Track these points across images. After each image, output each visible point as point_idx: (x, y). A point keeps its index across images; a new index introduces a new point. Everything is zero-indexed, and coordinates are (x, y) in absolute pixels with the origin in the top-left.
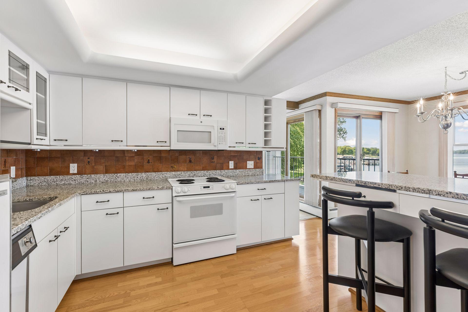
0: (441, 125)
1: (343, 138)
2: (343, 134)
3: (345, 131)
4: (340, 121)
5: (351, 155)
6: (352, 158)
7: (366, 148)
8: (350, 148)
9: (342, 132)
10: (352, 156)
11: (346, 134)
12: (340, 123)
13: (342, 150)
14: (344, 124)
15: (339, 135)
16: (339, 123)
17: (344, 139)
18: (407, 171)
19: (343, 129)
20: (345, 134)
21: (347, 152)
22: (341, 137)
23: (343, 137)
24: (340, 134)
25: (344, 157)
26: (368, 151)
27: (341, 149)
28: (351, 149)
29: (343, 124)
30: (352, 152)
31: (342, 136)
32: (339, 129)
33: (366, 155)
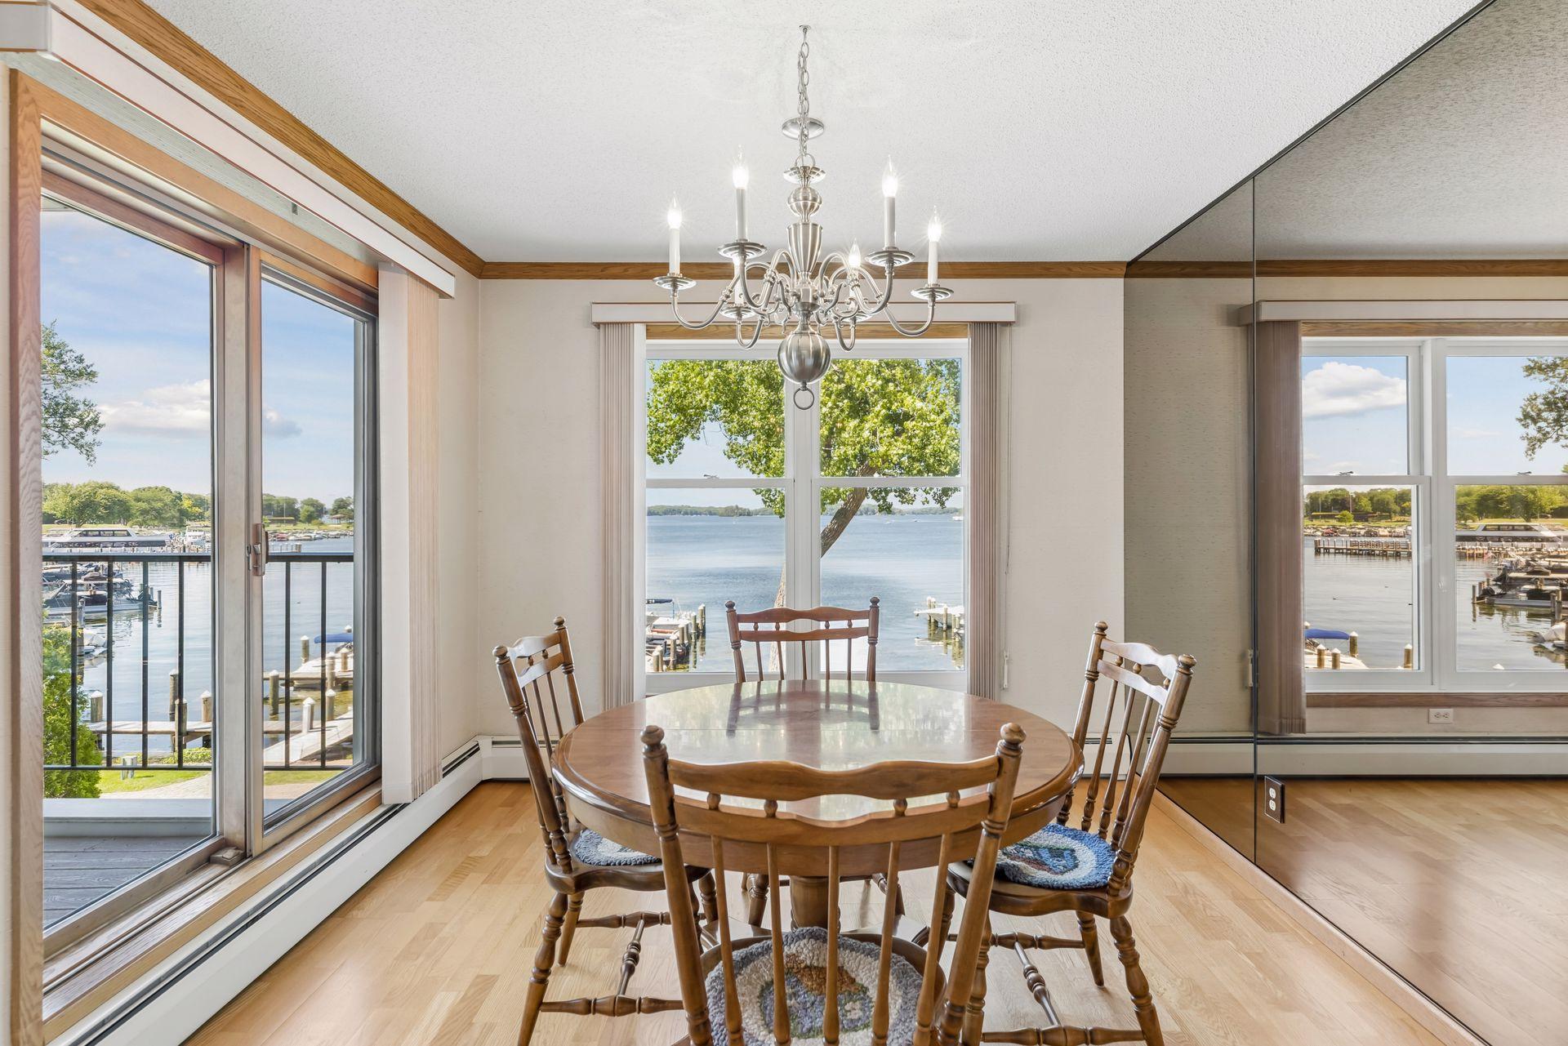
0: (789, 358)
1: (82, 446)
2: (79, 430)
3: (92, 415)
4: (62, 367)
5: (120, 522)
6: (129, 535)
7: (190, 497)
8: (114, 492)
9: (72, 421)
10: (128, 528)
11: (95, 432)
12: (60, 377)
13: (75, 501)
14: (82, 381)
15: (59, 432)
16: (58, 377)
17: (88, 450)
18: (560, 623)
19: (81, 406)
20: (89, 432)
21: (102, 511)
22: (66, 442)
23: (82, 441)
24: (65, 426)
25: (87, 531)
26: (197, 509)
27: (68, 499)
28: (123, 496)
29: (78, 382)
30: (128, 509)
31: (72, 435)
32: (57, 404)
33: (188, 522)
